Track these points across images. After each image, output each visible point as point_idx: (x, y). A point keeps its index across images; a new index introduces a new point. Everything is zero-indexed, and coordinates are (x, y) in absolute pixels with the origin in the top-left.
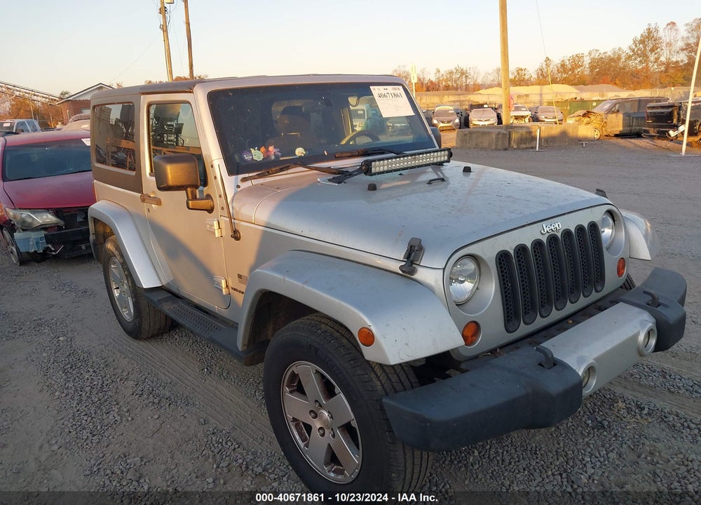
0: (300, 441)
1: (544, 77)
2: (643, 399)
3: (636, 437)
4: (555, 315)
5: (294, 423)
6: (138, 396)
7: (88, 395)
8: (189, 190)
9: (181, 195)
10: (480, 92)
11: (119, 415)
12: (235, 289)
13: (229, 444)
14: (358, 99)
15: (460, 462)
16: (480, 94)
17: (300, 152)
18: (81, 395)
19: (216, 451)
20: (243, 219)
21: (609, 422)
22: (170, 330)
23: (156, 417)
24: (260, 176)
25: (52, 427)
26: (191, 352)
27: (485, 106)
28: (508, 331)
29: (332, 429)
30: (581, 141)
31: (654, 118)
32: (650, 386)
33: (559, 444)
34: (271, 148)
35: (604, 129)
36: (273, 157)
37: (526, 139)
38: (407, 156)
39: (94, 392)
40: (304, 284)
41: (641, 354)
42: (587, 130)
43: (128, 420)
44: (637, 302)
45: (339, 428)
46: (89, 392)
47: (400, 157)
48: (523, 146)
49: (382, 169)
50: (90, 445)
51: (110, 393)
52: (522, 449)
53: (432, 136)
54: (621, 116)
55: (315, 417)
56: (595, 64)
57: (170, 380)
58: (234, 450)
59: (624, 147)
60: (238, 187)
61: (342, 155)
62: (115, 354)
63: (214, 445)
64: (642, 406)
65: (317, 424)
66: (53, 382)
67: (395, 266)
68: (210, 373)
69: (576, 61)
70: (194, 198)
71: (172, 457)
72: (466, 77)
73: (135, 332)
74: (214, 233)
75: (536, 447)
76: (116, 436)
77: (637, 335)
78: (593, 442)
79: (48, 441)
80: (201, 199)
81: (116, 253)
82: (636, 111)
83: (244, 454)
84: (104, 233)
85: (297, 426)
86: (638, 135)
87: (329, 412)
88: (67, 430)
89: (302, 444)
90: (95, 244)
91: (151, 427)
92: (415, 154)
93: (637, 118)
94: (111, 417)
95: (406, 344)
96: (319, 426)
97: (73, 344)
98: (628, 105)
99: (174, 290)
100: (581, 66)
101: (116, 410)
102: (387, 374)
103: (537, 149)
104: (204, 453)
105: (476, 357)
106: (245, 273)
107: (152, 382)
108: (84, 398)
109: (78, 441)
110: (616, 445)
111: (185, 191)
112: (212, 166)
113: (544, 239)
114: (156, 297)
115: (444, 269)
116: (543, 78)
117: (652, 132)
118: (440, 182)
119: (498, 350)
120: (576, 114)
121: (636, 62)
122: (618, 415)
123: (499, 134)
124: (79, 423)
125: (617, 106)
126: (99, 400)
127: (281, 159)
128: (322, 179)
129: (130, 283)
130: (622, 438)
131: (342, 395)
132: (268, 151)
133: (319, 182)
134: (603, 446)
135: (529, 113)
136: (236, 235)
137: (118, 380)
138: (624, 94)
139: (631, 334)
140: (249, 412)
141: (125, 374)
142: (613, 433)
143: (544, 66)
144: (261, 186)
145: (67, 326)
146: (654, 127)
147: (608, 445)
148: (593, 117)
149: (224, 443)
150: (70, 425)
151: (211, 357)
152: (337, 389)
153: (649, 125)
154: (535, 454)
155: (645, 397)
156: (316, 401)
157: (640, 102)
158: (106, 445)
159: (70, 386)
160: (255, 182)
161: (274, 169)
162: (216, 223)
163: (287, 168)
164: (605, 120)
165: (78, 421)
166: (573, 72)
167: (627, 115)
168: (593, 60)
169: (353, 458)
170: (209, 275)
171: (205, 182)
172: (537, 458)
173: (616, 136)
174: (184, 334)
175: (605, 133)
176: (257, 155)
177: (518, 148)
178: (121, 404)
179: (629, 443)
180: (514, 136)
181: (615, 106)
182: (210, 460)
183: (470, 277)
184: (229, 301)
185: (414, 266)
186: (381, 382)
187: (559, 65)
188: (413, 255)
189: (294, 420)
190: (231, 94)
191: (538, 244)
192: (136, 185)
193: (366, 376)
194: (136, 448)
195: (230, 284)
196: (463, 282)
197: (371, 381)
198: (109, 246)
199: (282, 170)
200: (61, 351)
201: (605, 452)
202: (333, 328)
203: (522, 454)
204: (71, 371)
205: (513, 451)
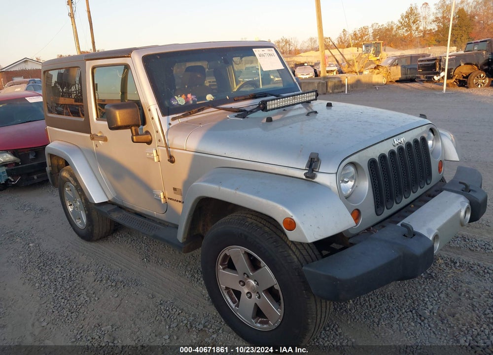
0: (231, 304)
1: (342, 43)
2: (454, 257)
3: (456, 282)
4: (405, 201)
5: (226, 291)
6: (99, 282)
7: (61, 284)
8: (133, 128)
9: (128, 133)
10: (300, 55)
11: (88, 297)
12: (171, 199)
13: (174, 310)
14: (241, 59)
15: (341, 309)
16: (301, 56)
17: (209, 97)
18: (55, 285)
19: (166, 316)
20: (175, 147)
21: (435, 273)
22: (112, 233)
23: (116, 295)
24: (184, 116)
25: (39, 309)
26: (131, 247)
27: (306, 64)
28: (377, 215)
29: (258, 293)
30: (374, 86)
31: (423, 68)
32: (457, 248)
33: (405, 291)
34: (189, 96)
35: (389, 77)
36: (191, 102)
37: (338, 86)
38: (285, 97)
39: (65, 281)
40: (236, 190)
41: (462, 225)
42: (378, 78)
43: (95, 300)
44: (455, 189)
45: (263, 291)
46: (61, 282)
47: (280, 99)
48: (336, 91)
49: (273, 107)
50: (71, 319)
51: (77, 281)
52: (381, 296)
53: (297, 83)
54: (399, 68)
55: (244, 285)
56: (377, 33)
57: (120, 269)
58: (179, 314)
59: (404, 89)
60: (170, 124)
61: (240, 98)
62: (74, 253)
63: (163, 312)
64: (455, 261)
65: (245, 290)
66: (32, 277)
67: (301, 174)
68: (149, 261)
69: (364, 31)
70: (137, 134)
71: (134, 323)
72: (289, 44)
73: (87, 236)
74: (153, 159)
75: (391, 294)
76: (89, 312)
77: (460, 211)
78: (428, 287)
79: (38, 320)
80: (143, 135)
81: (71, 179)
82: (409, 64)
83: (187, 317)
84: (58, 165)
85: (229, 293)
86: (412, 80)
87: (255, 281)
88: (51, 311)
89: (233, 306)
90: (51, 174)
91: (114, 303)
92: (295, 95)
93: (410, 69)
94: (82, 299)
95: (318, 227)
96: (246, 291)
97: (40, 248)
98: (403, 60)
99: (119, 203)
100: (367, 35)
101: (85, 293)
102: (299, 250)
103: (346, 93)
104: (157, 319)
105: (358, 234)
106: (179, 186)
107: (107, 271)
108: (59, 287)
109: (61, 318)
110: (443, 288)
111: (130, 130)
112: (150, 110)
113: (395, 149)
114: (105, 209)
115: (336, 173)
116: (344, 44)
117: (422, 77)
118: (314, 114)
119: (372, 228)
120: (369, 67)
121: (404, 30)
122: (441, 268)
123: (319, 83)
124: (59, 305)
125: (396, 61)
126: (70, 287)
127: (198, 103)
128: (230, 116)
129: (83, 200)
130: (446, 283)
131: (267, 268)
132: (187, 97)
133: (228, 118)
134: (435, 290)
135: (336, 68)
136: (171, 160)
137: (82, 271)
138: (398, 53)
139: (456, 211)
140: (184, 287)
141: (85, 267)
142: (439, 281)
143: (342, 36)
144: (187, 123)
145: (33, 235)
146: (423, 74)
147: (438, 289)
148: (381, 69)
149: (170, 310)
150: (52, 307)
151: (147, 250)
152: (263, 263)
153: (420, 73)
154: (391, 299)
155: (455, 255)
156: (245, 274)
157: (412, 58)
158: (83, 319)
159: (46, 278)
160: (180, 120)
161: (194, 110)
162: (154, 152)
163: (203, 109)
164: (390, 71)
165: (58, 304)
166: (362, 39)
167: (403, 67)
168: (375, 30)
169: (276, 312)
170: (149, 190)
171: (144, 122)
172: (393, 301)
173: (397, 81)
174: (123, 235)
175: (390, 80)
176: (180, 100)
177: (333, 93)
178: (88, 288)
179: (451, 286)
180: (330, 84)
181: (395, 61)
182: (163, 323)
183: (352, 178)
184: (166, 207)
185: (314, 172)
186: (296, 256)
187: (353, 35)
188: (313, 165)
189: (227, 288)
190: (158, 57)
191: (392, 153)
192: (86, 128)
193: (286, 252)
194: (106, 319)
195: (167, 196)
196: (347, 182)
197: (290, 255)
198: (65, 174)
199: (199, 111)
200: (33, 254)
201: (437, 294)
202: (256, 220)
203: (382, 300)
204: (44, 268)
205: (376, 298)
